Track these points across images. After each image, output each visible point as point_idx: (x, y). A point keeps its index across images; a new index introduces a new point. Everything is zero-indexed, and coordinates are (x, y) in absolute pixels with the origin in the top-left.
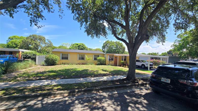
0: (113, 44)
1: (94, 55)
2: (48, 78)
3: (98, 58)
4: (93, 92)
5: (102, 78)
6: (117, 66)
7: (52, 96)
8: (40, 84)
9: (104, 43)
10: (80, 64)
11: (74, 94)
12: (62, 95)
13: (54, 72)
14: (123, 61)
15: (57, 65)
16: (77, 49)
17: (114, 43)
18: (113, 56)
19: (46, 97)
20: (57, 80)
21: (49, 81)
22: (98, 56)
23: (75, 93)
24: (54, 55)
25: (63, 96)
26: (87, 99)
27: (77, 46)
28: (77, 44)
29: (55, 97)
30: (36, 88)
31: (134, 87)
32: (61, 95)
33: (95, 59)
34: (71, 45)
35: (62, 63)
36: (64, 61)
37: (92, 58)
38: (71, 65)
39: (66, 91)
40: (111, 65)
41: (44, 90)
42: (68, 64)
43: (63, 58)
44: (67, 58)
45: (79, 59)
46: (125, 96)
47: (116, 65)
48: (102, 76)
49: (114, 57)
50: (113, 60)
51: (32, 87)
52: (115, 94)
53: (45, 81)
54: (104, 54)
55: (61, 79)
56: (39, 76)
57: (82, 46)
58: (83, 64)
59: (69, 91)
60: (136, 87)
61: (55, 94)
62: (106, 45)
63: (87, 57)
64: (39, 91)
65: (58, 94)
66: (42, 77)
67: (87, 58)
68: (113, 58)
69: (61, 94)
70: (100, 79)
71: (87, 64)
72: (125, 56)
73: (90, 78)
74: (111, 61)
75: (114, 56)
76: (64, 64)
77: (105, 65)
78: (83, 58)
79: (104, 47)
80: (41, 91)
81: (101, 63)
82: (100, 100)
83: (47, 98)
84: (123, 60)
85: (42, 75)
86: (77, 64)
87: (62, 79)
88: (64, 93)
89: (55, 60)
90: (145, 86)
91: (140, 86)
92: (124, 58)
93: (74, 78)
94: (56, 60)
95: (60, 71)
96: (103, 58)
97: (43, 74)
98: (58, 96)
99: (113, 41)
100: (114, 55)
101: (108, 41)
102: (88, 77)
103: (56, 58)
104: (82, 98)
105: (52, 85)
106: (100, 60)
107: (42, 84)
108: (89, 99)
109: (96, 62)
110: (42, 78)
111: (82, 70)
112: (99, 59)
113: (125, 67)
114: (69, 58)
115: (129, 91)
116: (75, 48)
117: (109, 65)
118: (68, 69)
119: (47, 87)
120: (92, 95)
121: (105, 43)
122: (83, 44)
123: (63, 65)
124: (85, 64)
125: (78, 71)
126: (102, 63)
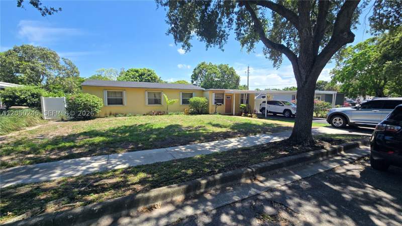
0: (215, 71)
1: (183, 93)
2: (93, 151)
3: (192, 100)
4: (243, 180)
5: (228, 143)
6: (232, 115)
7: (141, 208)
8: (78, 171)
9: (194, 68)
10: (151, 115)
11: (198, 192)
12: (169, 200)
13: (102, 136)
14: (245, 105)
15: (98, 118)
16: (137, 81)
17: (217, 67)
18: (223, 94)
19: (124, 212)
20: (120, 155)
21: (100, 159)
22: (191, 96)
23: (202, 190)
24: (87, 94)
25: (172, 203)
26: (246, 204)
27: (137, 75)
28: (137, 71)
29: (150, 209)
30: (75, 184)
31: (321, 159)
32: (165, 201)
33: (185, 102)
34: (122, 73)
35: (110, 114)
36: (115, 108)
37: (177, 100)
38: (133, 117)
39: (175, 188)
40: (220, 114)
41: (104, 189)
42: (125, 116)
43: (110, 102)
44: (120, 102)
45: (149, 103)
46: (326, 184)
47: (228, 112)
48: (225, 138)
49: (225, 97)
50: (223, 103)
51: (59, 183)
52: (297, 181)
53: (88, 158)
54: (203, 91)
55: (129, 151)
56: (65, 146)
57: (149, 75)
58: (159, 113)
59: (184, 187)
60: (325, 157)
61: (147, 200)
62: (200, 72)
63: (166, 96)
64: (89, 193)
65: (156, 198)
66: (75, 149)
67: (167, 99)
68: (223, 100)
69: (165, 196)
70: (224, 144)
71: (167, 114)
72: (248, 95)
73: (199, 144)
74: (220, 105)
75: (225, 95)
76: (116, 115)
77: (207, 113)
78: (157, 102)
79: (195, 77)
80: (96, 192)
81: (198, 111)
82: (280, 204)
83: (128, 215)
84: (245, 101)
85: (72, 144)
86: (144, 115)
87: (133, 150)
88: (174, 194)
89: (94, 107)
90: (338, 154)
91: (330, 156)
92: (245, 99)
93: (162, 148)
94: (96, 107)
95: (113, 131)
96: (202, 100)
97: (73, 141)
98: (159, 203)
99: (213, 64)
100: (226, 92)
101: (204, 62)
102: (194, 141)
103: (96, 102)
104: (230, 204)
105: (115, 171)
106: (196, 104)
107: (84, 168)
108: (251, 204)
109: (187, 107)
110: (76, 151)
111: (166, 128)
112: (195, 102)
113: (251, 117)
114: (125, 101)
115: (321, 170)
116: (133, 79)
117: (215, 113)
118: (132, 126)
119: (106, 178)
120: (250, 192)
121: (198, 68)
122: (149, 71)
123: (112, 118)
124: (163, 114)
125: (159, 129)
126: (200, 110)
